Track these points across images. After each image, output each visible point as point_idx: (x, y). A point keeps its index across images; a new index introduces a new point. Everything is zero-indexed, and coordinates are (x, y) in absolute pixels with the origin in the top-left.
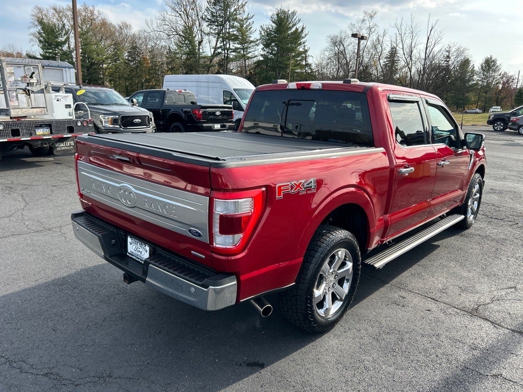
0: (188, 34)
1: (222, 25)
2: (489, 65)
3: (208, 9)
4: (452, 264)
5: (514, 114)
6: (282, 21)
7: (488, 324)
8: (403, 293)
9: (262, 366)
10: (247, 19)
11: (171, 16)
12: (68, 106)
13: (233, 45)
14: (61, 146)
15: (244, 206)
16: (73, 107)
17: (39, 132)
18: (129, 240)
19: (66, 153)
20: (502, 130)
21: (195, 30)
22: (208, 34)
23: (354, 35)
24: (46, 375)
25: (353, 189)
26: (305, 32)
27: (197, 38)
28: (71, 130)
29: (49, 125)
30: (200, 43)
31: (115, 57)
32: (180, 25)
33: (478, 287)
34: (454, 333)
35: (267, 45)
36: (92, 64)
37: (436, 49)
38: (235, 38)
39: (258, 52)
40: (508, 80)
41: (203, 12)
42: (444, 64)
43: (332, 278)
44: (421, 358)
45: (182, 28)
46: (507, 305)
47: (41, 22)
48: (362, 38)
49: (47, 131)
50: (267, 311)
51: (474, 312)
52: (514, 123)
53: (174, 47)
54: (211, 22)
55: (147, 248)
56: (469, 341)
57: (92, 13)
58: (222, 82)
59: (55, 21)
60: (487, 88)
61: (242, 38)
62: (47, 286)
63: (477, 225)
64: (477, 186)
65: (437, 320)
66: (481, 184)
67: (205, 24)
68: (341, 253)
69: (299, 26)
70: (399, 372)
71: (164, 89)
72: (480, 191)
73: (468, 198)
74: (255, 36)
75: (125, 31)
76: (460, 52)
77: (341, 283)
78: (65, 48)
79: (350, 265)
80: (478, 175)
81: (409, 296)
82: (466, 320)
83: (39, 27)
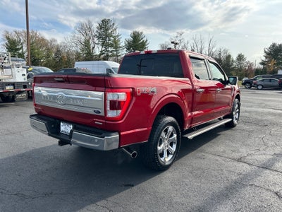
0: (87, 44)
1: (105, 39)
2: (240, 58)
3: (97, 32)
4: (227, 141)
5: (255, 80)
6: (136, 37)
7: (246, 165)
8: (203, 154)
9: (133, 186)
10: (118, 36)
11: (78, 35)
12: (24, 75)
13: (110, 49)
14: (19, 96)
15: (122, 96)
16: (26, 75)
17: (8, 88)
18: (61, 124)
19: (22, 100)
20: (249, 88)
21: (91, 42)
22: (97, 44)
23: (173, 43)
24: (16, 194)
25: (174, 96)
26: (148, 42)
27: (92, 46)
28: (25, 87)
29: (13, 84)
30: (93, 48)
31: (48, 56)
32: (83, 39)
33: (240, 150)
34: (229, 169)
35: (128, 49)
36: (35, 60)
37: (214, 50)
38: (112, 46)
39: (123, 52)
40: (251, 65)
41: (95, 33)
42: (218, 57)
43: (166, 142)
44: (214, 179)
45: (83, 40)
46: (256, 157)
47: (8, 38)
48: (177, 44)
49: (12, 87)
50: (134, 155)
51: (239, 160)
52: (255, 84)
53: (79, 51)
54: (99, 38)
55: (71, 126)
56: (237, 171)
57: (36, 34)
58: (106, 64)
59: (15, 38)
60: (240, 69)
61: (115, 45)
62: (14, 157)
63: (239, 125)
64: (237, 105)
65: (221, 164)
66: (239, 105)
67: (96, 39)
68: (171, 128)
69: (144, 39)
70: (203, 185)
71: (75, 67)
72: (239, 108)
73: (233, 111)
74: (122, 44)
75: (53, 43)
76: (225, 51)
77: (171, 145)
78: (20, 51)
79: (175, 136)
80: (237, 100)
81: (206, 155)
82: (235, 163)
83: (7, 41)
